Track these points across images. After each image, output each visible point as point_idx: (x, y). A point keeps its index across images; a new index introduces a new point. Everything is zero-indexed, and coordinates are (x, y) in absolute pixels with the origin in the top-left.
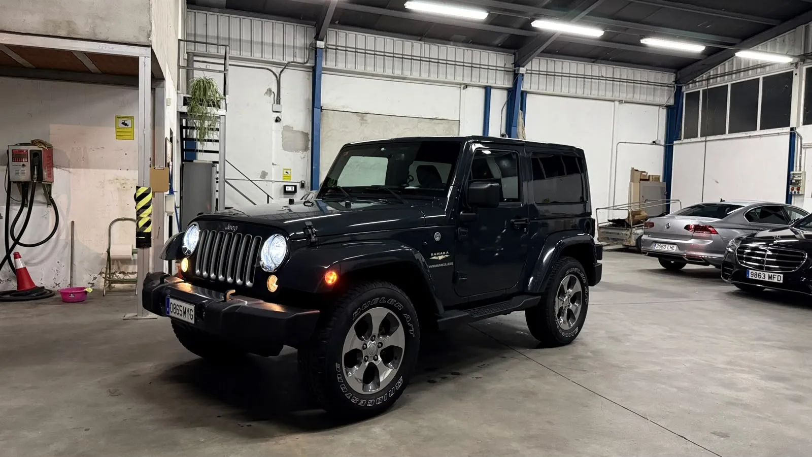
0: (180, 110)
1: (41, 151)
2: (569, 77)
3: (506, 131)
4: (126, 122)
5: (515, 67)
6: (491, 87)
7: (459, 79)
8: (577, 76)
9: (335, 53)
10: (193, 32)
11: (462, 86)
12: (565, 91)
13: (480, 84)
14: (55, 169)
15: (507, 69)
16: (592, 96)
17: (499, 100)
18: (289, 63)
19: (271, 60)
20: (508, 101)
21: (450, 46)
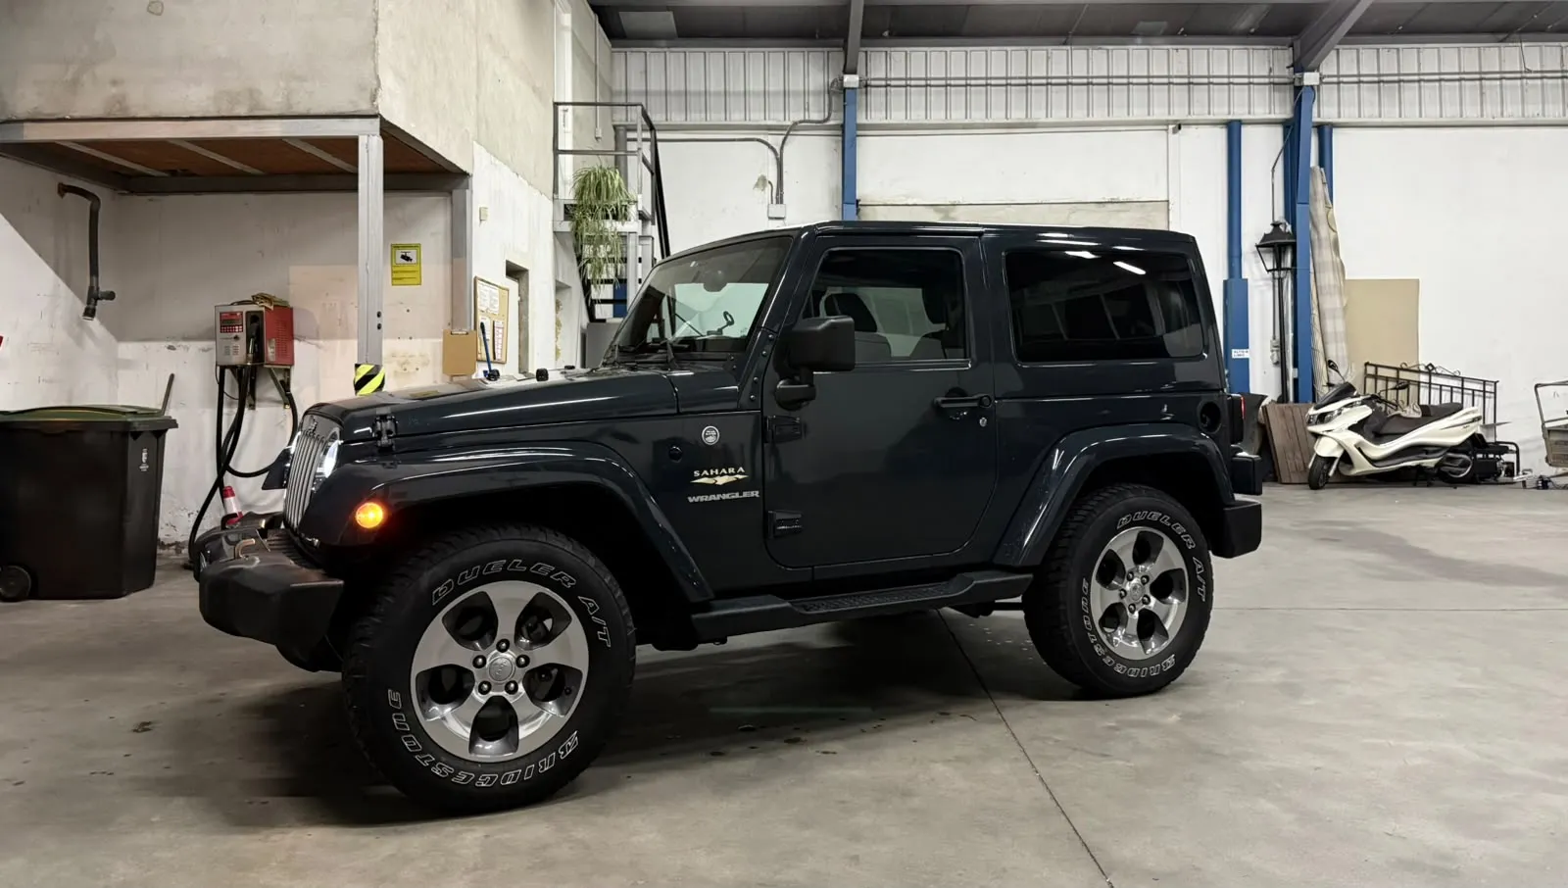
0: (559, 229)
1: (261, 312)
2: (1440, 80)
3: (1286, 217)
4: (408, 255)
5: (1295, 72)
6: (1240, 123)
7: (1160, 113)
8: (1461, 78)
9: (884, 93)
10: (623, 88)
11: (1171, 127)
12: (1431, 114)
13: (1211, 117)
14: (296, 343)
15: (1276, 80)
16: (1506, 120)
17: (1262, 149)
18: (795, 123)
19: (763, 123)
20: (1285, 149)
21: (1135, 47)
